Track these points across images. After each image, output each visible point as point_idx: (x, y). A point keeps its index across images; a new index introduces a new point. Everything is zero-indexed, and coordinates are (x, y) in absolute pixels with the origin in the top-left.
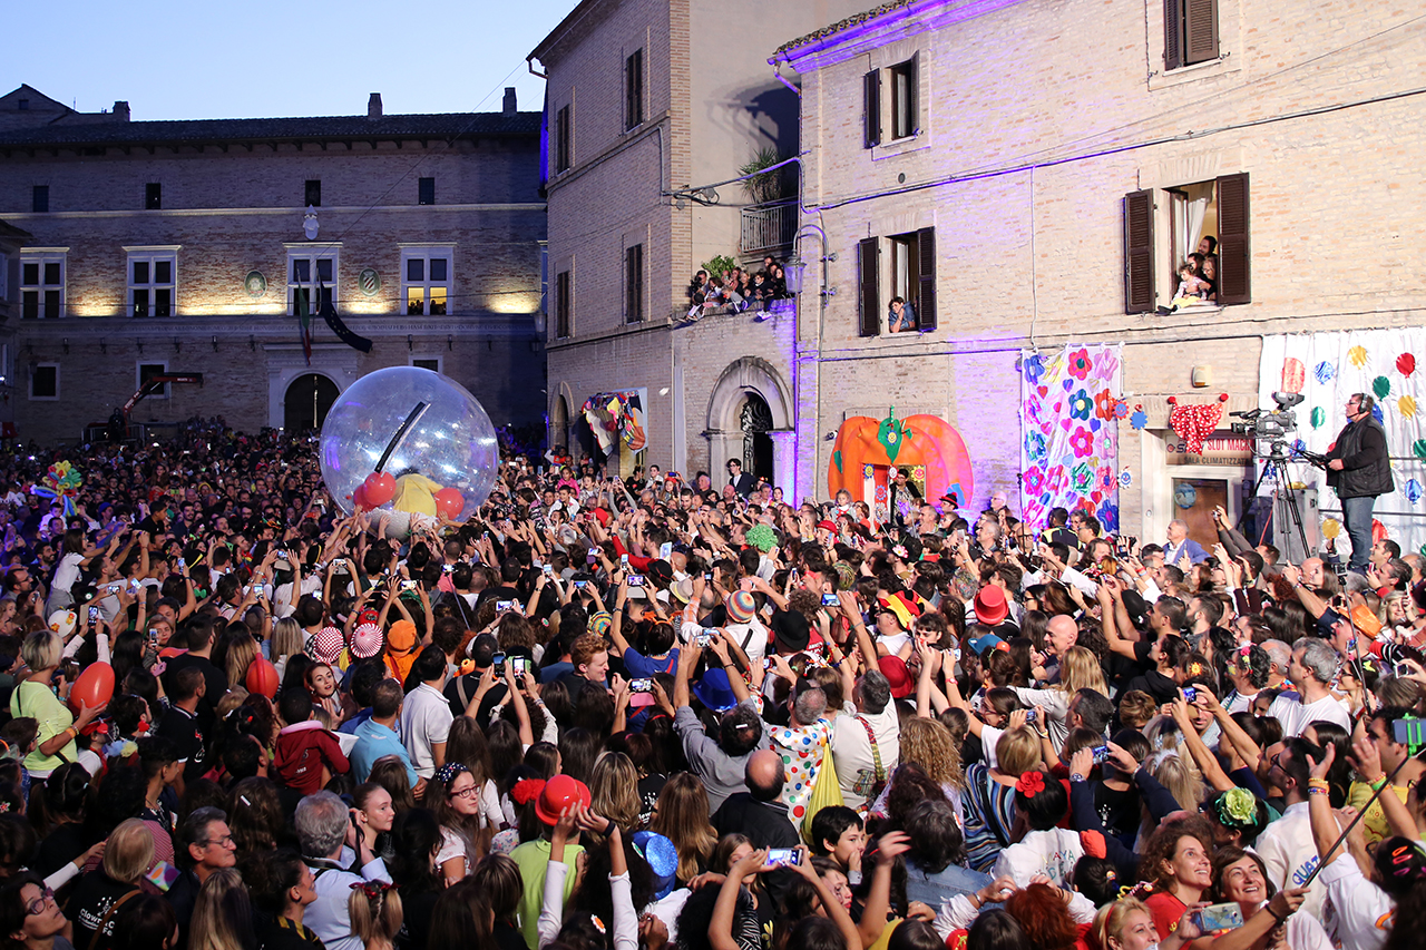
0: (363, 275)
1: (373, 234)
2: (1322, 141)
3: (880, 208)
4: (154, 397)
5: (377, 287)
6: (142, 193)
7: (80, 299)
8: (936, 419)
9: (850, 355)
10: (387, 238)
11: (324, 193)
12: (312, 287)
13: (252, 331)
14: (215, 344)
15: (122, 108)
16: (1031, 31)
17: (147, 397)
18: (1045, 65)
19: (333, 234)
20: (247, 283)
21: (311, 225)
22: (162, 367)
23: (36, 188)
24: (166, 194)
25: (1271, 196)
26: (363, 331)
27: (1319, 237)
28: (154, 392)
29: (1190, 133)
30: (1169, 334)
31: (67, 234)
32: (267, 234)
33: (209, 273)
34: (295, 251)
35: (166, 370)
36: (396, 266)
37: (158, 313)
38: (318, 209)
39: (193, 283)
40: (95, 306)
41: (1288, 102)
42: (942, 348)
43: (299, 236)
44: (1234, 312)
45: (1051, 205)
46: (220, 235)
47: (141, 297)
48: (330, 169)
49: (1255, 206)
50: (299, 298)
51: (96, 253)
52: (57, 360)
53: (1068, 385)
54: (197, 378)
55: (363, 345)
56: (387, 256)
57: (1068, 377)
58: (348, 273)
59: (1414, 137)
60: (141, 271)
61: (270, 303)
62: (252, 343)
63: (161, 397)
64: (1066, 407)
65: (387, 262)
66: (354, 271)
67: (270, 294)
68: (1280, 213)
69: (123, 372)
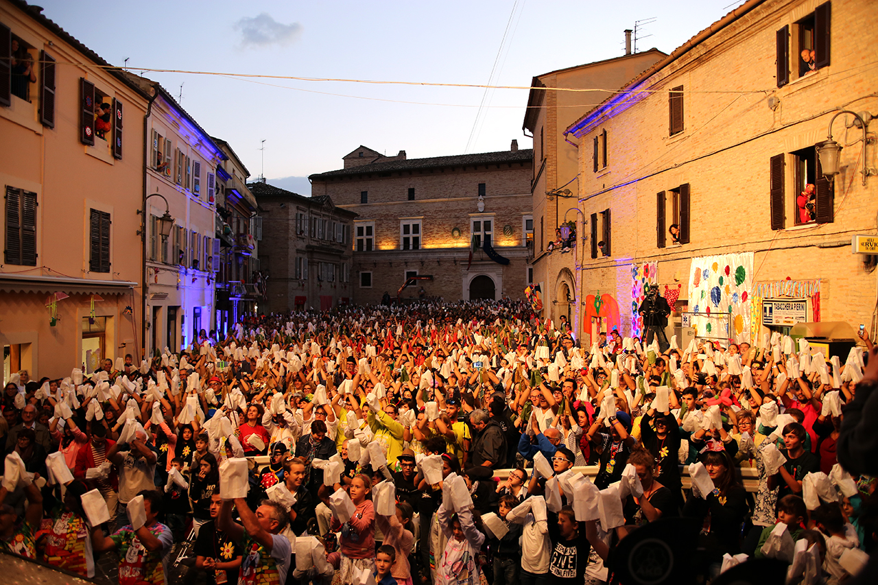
0: (505, 228)
1: (510, 208)
2: (711, 168)
3: (598, 200)
4: (412, 286)
5: (511, 234)
6: (406, 193)
7: (381, 242)
8: (609, 295)
9: (590, 267)
10: (516, 209)
11: (487, 190)
12: (481, 234)
13: (455, 255)
14: (438, 262)
15: (403, 153)
16: (637, 118)
17: (408, 286)
18: (640, 134)
19: (491, 209)
20: (452, 233)
21: (481, 205)
22: (416, 272)
23: (362, 192)
24: (417, 193)
25: (697, 194)
26: (505, 255)
27: (709, 212)
28: (411, 284)
29: (676, 165)
30: (670, 257)
31: (375, 213)
32: (461, 210)
33: (436, 229)
34: (474, 217)
35: (417, 274)
36: (521, 223)
37: (414, 248)
38: (484, 197)
39: (429, 234)
40: (387, 246)
41: (702, 151)
42: (614, 263)
43: (476, 210)
44: (686, 247)
45: (642, 198)
46: (441, 211)
47: (406, 240)
48: (491, 179)
49: (693, 198)
50: (476, 239)
51: (387, 220)
52: (371, 270)
53: (643, 280)
54: (431, 278)
55: (504, 262)
56: (516, 219)
57: (643, 277)
58: (498, 227)
59: (734, 166)
60: (406, 228)
61: (463, 243)
62: (455, 261)
63: (415, 286)
64: (643, 290)
65: (516, 221)
66: (501, 226)
67: (463, 238)
68: (699, 201)
69: (399, 275)
